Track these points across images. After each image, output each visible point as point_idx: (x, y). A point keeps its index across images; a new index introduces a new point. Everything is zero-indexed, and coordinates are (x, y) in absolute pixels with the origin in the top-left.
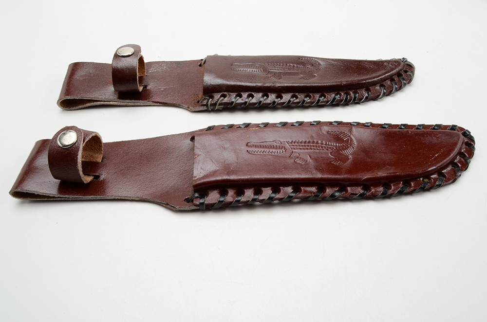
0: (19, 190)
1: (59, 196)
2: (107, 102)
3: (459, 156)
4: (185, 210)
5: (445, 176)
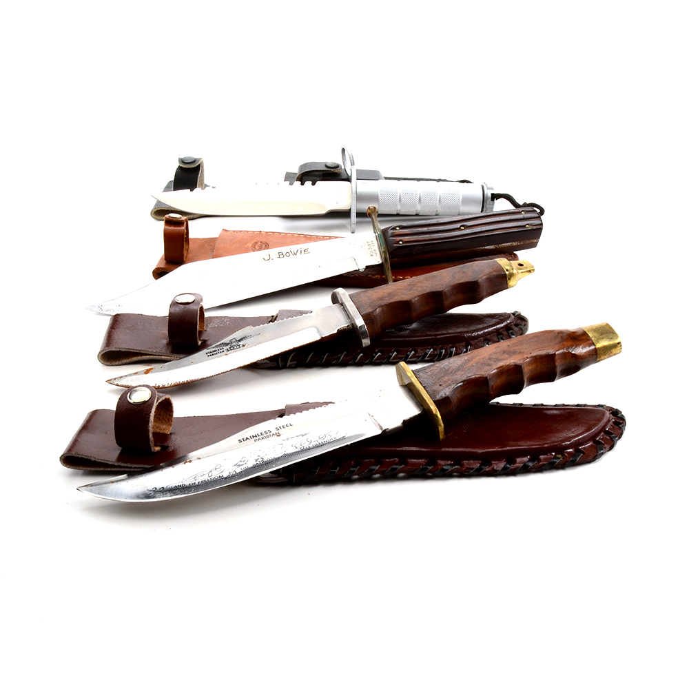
0: (73, 453)
1: (119, 464)
2: (157, 357)
3: (602, 433)
4: (271, 482)
5: (584, 453)
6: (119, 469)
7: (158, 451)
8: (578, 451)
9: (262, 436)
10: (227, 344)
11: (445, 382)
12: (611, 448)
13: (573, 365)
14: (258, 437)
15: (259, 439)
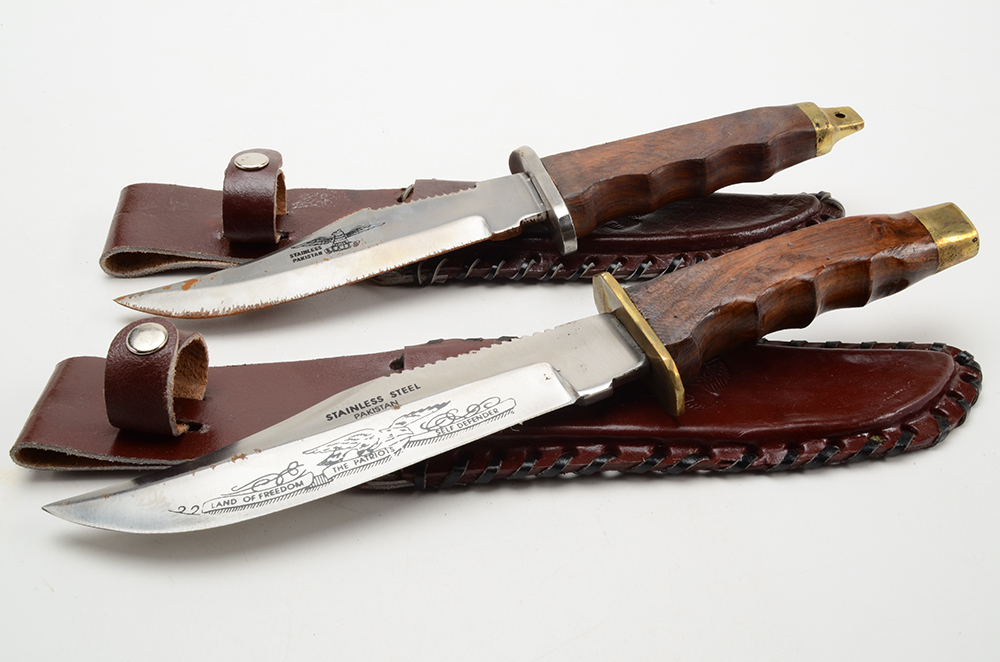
0: (34, 444)
1: (117, 458)
2: (205, 263)
3: (945, 397)
4: (384, 488)
5: (916, 432)
6: (117, 468)
7: (183, 434)
8: (906, 428)
9: (368, 409)
10: (327, 240)
11: (683, 311)
12: (961, 422)
13: (898, 280)
14: (361, 410)
15: (363, 414)
